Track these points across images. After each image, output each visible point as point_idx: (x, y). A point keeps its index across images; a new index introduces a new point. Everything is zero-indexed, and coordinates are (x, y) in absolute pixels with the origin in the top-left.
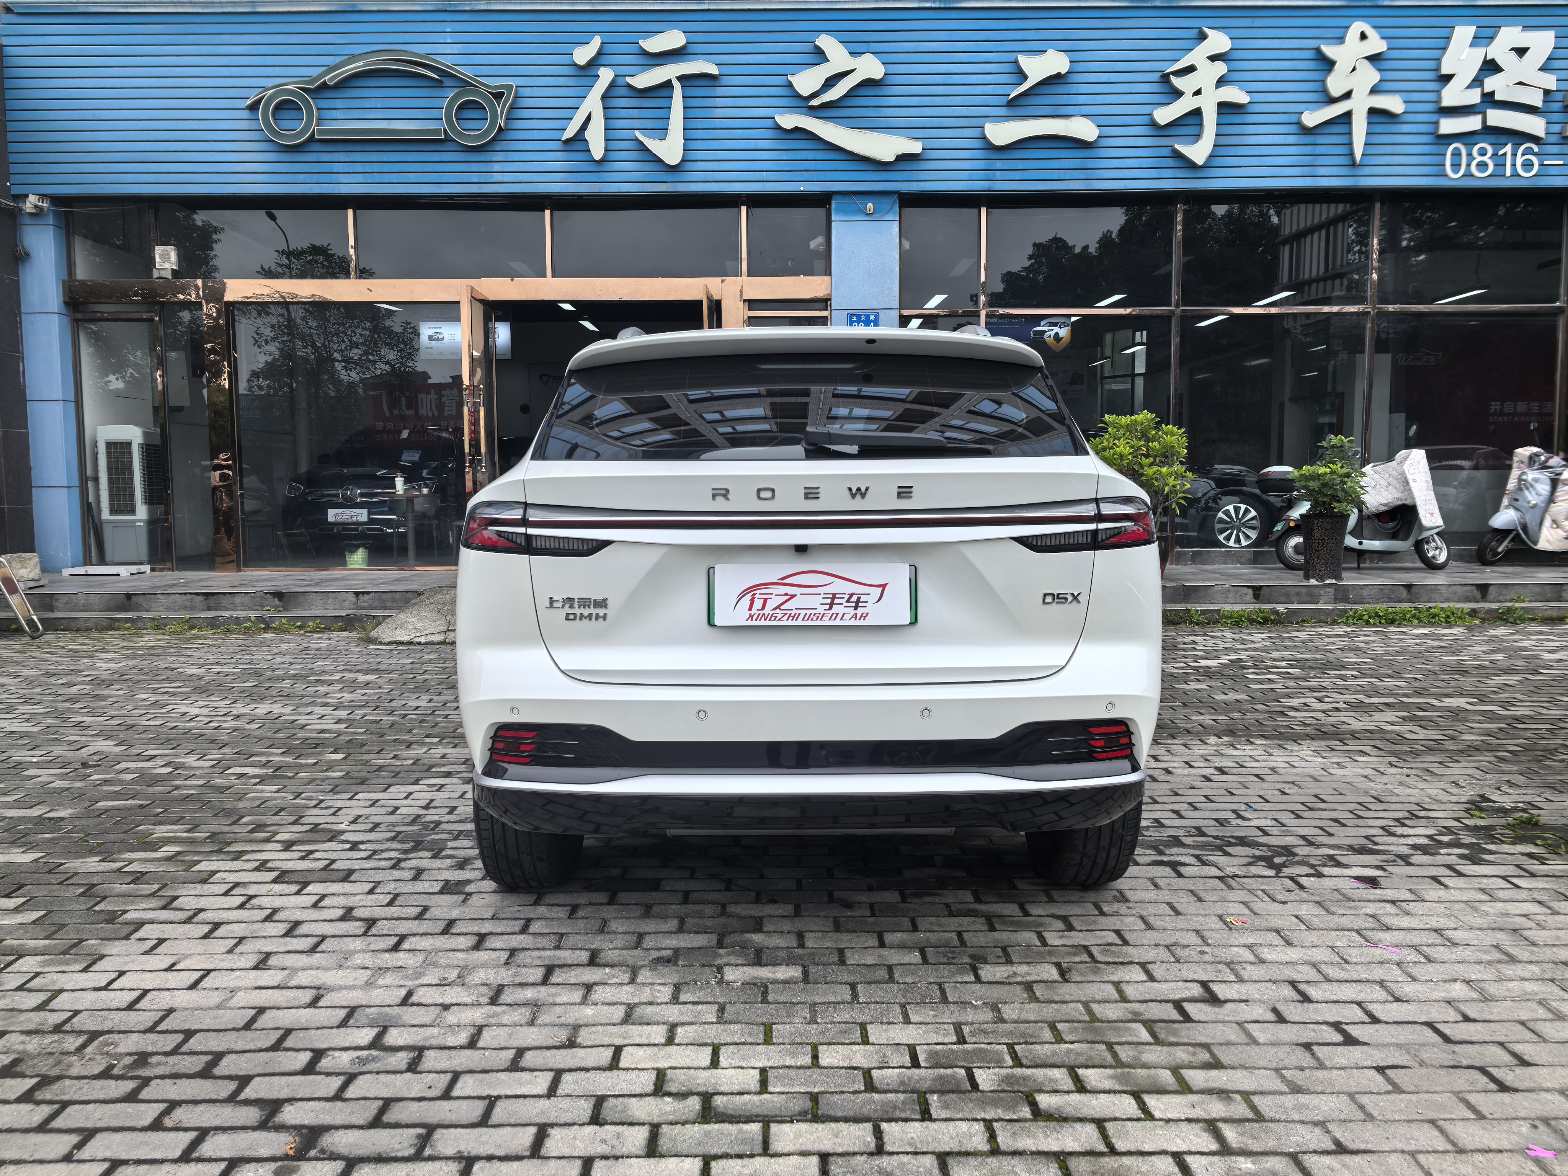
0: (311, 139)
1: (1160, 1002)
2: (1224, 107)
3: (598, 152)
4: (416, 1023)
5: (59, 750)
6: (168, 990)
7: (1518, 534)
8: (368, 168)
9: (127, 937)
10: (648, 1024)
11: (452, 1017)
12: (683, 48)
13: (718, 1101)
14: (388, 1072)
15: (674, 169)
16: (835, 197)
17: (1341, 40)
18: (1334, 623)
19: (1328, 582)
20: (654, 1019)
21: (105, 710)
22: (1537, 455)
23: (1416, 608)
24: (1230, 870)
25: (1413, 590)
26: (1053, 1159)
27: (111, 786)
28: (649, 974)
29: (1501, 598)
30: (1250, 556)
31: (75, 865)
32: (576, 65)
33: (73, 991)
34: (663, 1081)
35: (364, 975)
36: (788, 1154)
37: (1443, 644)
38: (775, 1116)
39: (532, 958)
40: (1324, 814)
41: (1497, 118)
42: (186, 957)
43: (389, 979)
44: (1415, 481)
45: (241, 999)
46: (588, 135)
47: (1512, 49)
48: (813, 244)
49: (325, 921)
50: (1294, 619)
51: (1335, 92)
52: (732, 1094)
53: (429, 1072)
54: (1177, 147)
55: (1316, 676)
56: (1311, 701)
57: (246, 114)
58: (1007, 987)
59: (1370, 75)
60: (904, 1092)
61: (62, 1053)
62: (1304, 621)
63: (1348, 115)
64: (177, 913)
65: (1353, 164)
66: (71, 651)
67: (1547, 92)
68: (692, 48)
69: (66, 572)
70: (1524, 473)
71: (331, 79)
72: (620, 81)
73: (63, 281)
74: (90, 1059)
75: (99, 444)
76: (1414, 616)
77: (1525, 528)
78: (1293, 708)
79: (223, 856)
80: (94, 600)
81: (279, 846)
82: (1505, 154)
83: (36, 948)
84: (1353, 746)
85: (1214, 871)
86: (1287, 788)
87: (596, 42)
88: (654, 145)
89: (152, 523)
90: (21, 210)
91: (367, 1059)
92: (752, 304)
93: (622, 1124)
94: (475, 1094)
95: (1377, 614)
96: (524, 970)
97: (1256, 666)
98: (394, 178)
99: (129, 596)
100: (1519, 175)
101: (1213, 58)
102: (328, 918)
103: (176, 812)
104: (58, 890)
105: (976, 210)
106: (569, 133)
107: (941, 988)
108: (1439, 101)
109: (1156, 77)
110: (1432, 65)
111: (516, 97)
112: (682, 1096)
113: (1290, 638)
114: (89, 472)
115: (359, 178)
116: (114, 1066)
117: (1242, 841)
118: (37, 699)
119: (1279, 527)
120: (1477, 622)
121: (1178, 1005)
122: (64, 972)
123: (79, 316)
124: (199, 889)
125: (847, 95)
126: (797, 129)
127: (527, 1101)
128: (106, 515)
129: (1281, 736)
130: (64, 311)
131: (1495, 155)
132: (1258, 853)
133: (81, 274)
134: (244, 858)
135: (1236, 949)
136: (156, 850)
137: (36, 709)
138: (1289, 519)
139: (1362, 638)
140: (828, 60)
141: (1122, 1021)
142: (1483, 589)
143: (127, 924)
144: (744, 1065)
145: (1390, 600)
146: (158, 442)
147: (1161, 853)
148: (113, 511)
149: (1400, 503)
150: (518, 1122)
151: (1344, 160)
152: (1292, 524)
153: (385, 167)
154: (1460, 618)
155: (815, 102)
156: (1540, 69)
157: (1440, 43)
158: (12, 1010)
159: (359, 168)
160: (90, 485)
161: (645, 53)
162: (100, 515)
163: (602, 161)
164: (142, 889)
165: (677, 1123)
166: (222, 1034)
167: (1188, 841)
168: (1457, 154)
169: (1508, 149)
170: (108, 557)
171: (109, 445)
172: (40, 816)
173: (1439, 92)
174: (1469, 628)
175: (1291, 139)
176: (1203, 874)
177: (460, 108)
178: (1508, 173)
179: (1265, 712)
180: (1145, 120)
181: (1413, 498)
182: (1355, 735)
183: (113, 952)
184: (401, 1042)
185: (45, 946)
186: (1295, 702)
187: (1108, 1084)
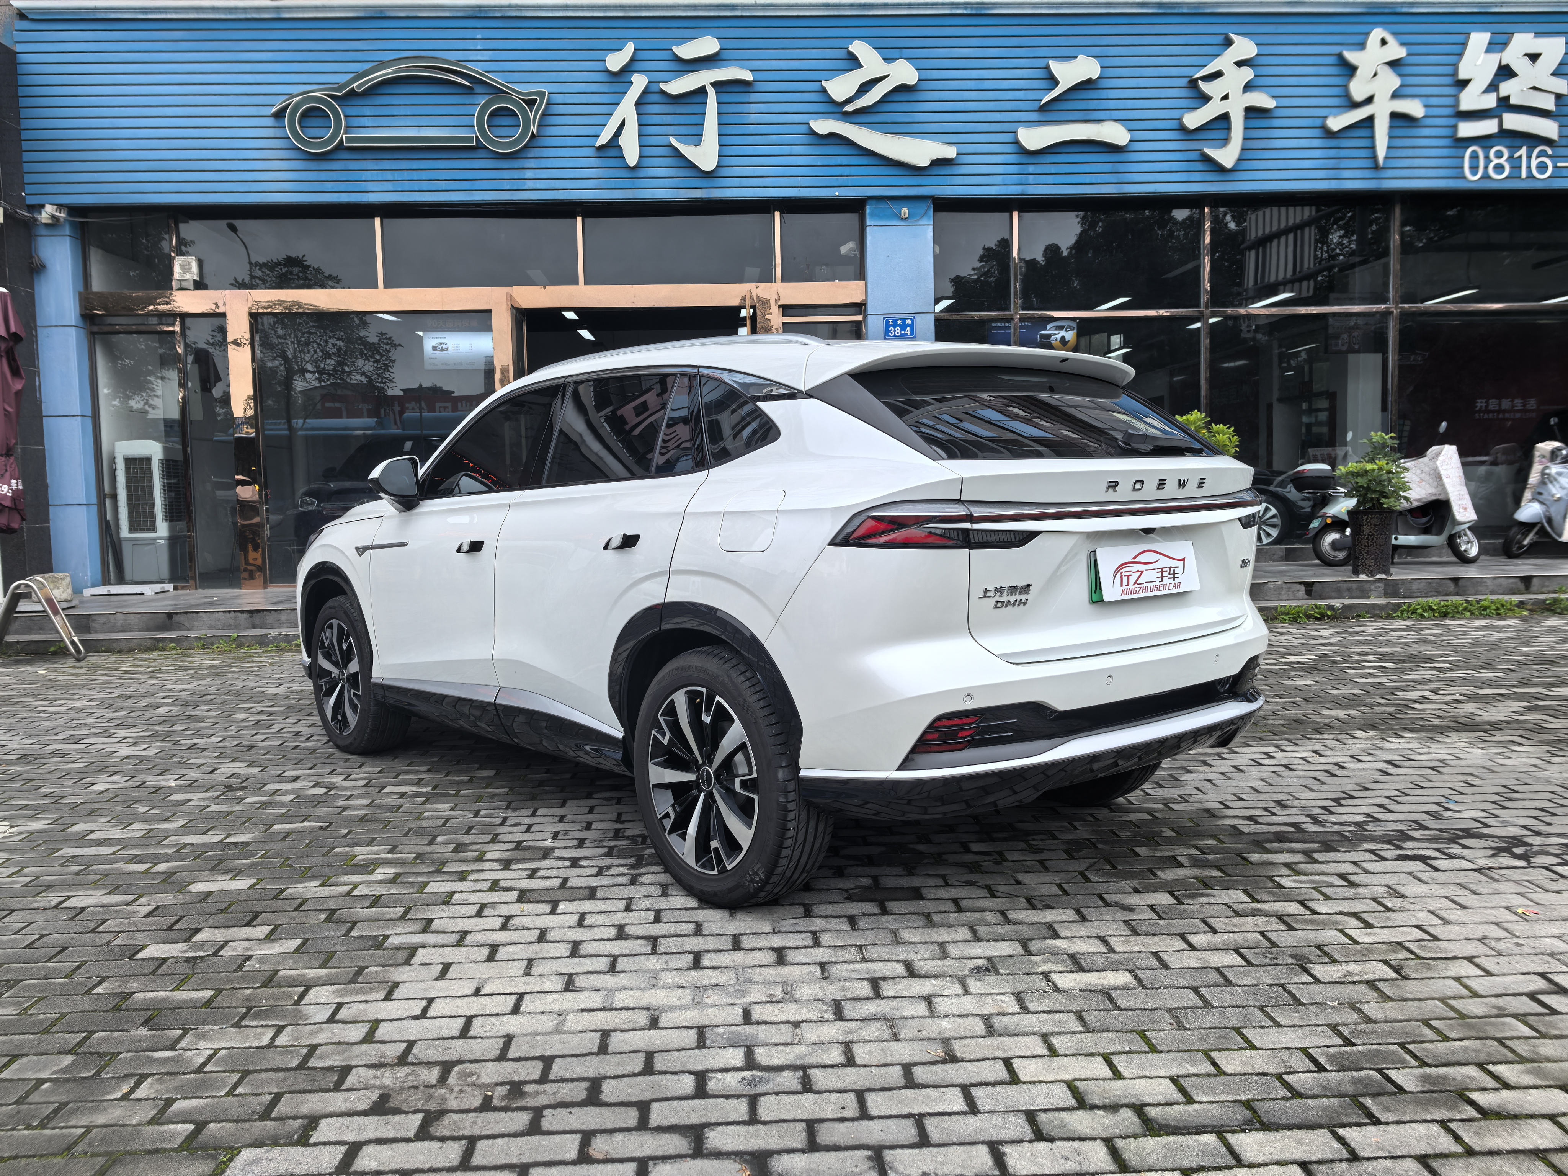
0: (340, 147)
1: (1514, 995)
2: (1251, 112)
3: (632, 157)
4: (777, 1042)
5: (192, 774)
6: (492, 1015)
7: (1543, 528)
8: (397, 175)
9: (407, 962)
10: (1017, 1035)
11: (811, 1034)
12: (717, 54)
13: (1152, 1112)
14: (787, 1093)
15: (708, 175)
16: (869, 202)
17: (1362, 46)
18: (1389, 617)
19: (1378, 576)
20: (1020, 1029)
21: (211, 732)
22: (1559, 449)
23: (1467, 601)
24: (1482, 862)
25: (1460, 583)
26: (1533, 1157)
27: (273, 808)
28: (978, 984)
29: (1544, 590)
30: (1282, 554)
31: (297, 889)
32: (608, 71)
33: (392, 1020)
34: (1080, 1094)
35: (686, 996)
36: (1266, 1165)
37: (1509, 635)
38: (1222, 1126)
39: (847, 971)
40: (1527, 804)
41: (1513, 121)
42: (486, 980)
43: (712, 997)
44: (1448, 477)
45: (575, 1022)
46: (622, 141)
47: (1526, 55)
48: (844, 250)
49: (603, 940)
50: (1350, 615)
51: (1358, 96)
52: (1161, 1105)
53: (830, 1091)
54: (1207, 150)
55: (1411, 669)
56: (1427, 694)
57: (270, 122)
58: (1351, 987)
59: (1392, 81)
60: (1334, 1096)
61: (426, 1086)
62: (1359, 616)
63: (1370, 119)
64: (443, 935)
65: (1376, 167)
66: (126, 672)
67: (1558, 97)
68: (726, 54)
69: (88, 592)
70: (1547, 467)
71: (359, 86)
72: (653, 88)
73: (80, 293)
74: (461, 1091)
75: (117, 460)
76: (1465, 609)
77: (1550, 520)
78: (1415, 701)
79: (445, 877)
80: (133, 620)
81: (496, 866)
82: (1520, 157)
83: (319, 978)
84: (1499, 737)
85: (1465, 865)
86: (1469, 779)
87: (630, 48)
88: (687, 151)
89: (173, 540)
90: (36, 220)
91: (754, 1079)
92: (787, 309)
93: (1073, 1139)
94: (894, 1113)
95: (1431, 608)
96: (848, 984)
97: (1346, 661)
98: (425, 185)
99: (170, 615)
100: (1534, 177)
101: (1240, 64)
102: (605, 937)
103: (362, 833)
104: (300, 917)
105: (1007, 215)
106: (603, 139)
107: (1285, 990)
108: (1457, 104)
109: (1184, 82)
110: (1449, 70)
111: (548, 104)
112: (1113, 1108)
113: (1357, 633)
114: (107, 488)
115: (389, 186)
116: (491, 1097)
117: (1468, 833)
118: (129, 722)
119: (1316, 524)
120: (1526, 613)
121: (1532, 996)
122: (366, 1001)
123: (95, 329)
124: (446, 911)
125: (880, 102)
126: (832, 135)
127: (954, 1118)
128: (125, 533)
129: (1422, 729)
130: (81, 325)
131: (1511, 157)
132: (1494, 845)
133: (97, 286)
134: (470, 878)
135: (1548, 940)
136: (372, 872)
137: (134, 732)
138: (1324, 516)
139: (1427, 632)
140: (860, 66)
141: (1491, 1017)
142: (1527, 581)
143: (398, 948)
144: (1148, 1074)
145: (1438, 594)
146: (180, 457)
147: (1401, 848)
148: (132, 529)
149: (1434, 498)
150: (961, 1140)
151: (1368, 163)
152: (1329, 521)
153: (415, 175)
154: (1510, 610)
155: (849, 108)
156: (1553, 74)
157: (1456, 49)
158: (339, 1043)
159: (389, 175)
160: (108, 502)
161: (678, 59)
162: (118, 533)
163: (636, 167)
164: (388, 913)
165: (1129, 1137)
166: (582, 1059)
167: (1416, 834)
168: (1474, 157)
169: (1523, 151)
170: (128, 575)
171: (128, 461)
172: (221, 841)
173: (1456, 97)
174: (1523, 619)
175: (1316, 143)
176: (1458, 867)
177: (492, 115)
178: (1524, 174)
179: (1392, 706)
180: (1174, 124)
181: (1446, 493)
182: (1494, 726)
183: (404, 978)
184: (776, 1061)
185: (327, 975)
186: (1412, 695)
187: (1528, 1080)
